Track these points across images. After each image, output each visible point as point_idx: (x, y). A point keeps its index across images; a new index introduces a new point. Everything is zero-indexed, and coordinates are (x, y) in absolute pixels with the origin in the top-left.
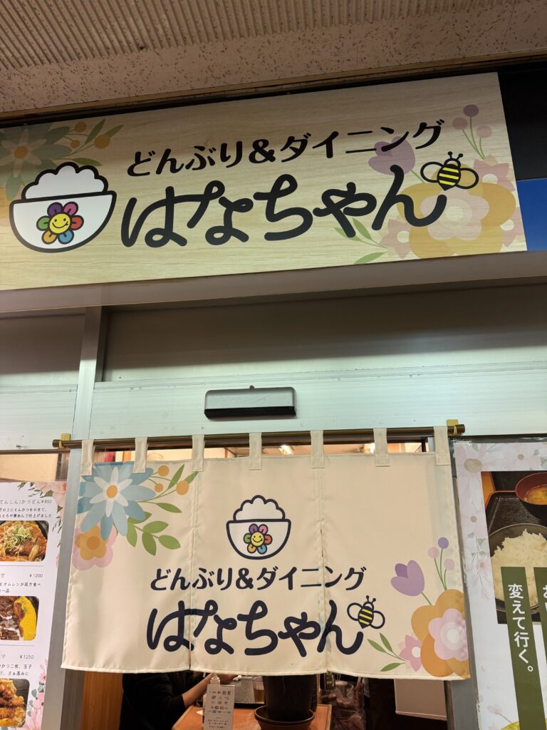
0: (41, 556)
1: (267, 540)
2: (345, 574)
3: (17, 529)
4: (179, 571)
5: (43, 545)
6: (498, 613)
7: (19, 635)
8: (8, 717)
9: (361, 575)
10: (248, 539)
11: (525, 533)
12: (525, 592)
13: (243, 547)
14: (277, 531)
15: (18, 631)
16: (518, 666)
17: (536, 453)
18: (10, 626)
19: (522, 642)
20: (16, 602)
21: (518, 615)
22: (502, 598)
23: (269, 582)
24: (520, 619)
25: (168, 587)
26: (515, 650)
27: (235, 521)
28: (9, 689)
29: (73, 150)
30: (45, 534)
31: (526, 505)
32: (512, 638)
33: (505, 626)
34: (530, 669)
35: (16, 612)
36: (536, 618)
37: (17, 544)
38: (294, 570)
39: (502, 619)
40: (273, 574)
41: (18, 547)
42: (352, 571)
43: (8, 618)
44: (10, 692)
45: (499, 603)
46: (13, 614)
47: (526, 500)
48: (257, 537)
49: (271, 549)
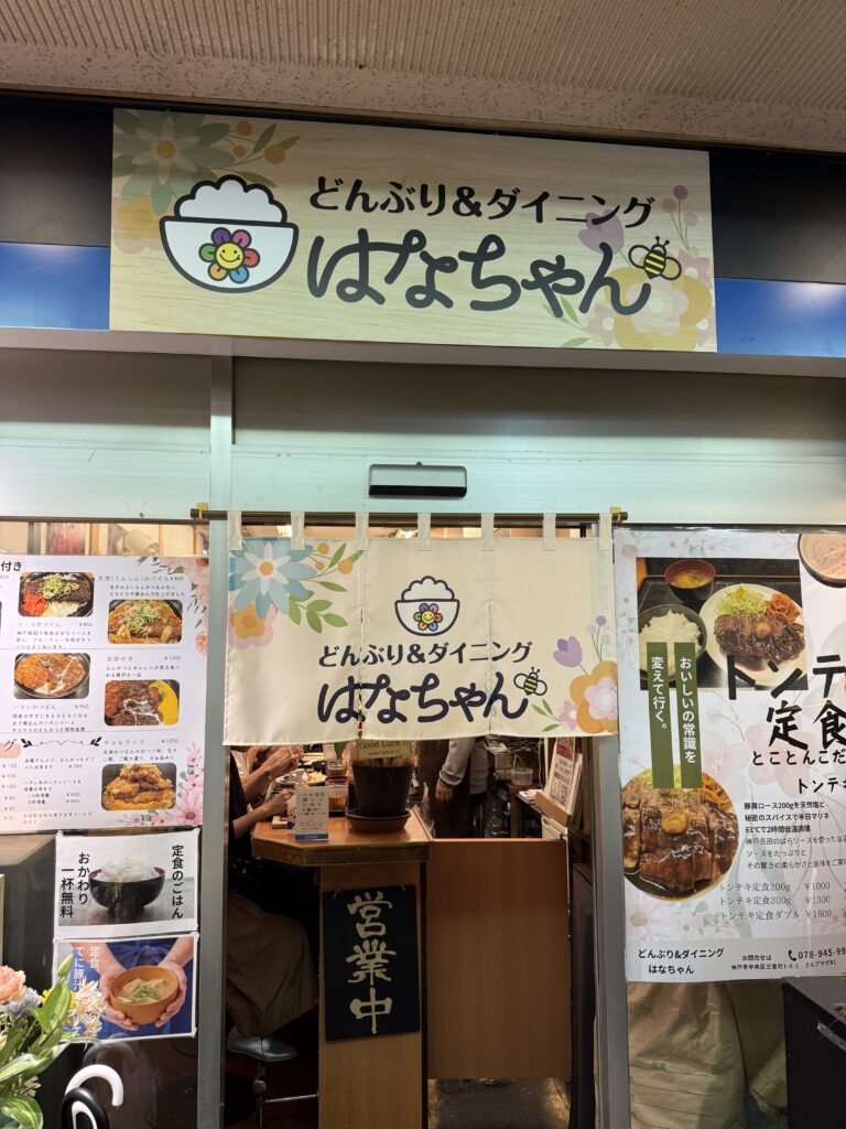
0: (177, 637)
1: (438, 618)
2: (513, 648)
3: (142, 609)
4: (348, 648)
5: (177, 626)
6: (642, 682)
7: (158, 719)
8: (155, 800)
9: (527, 649)
10: (419, 617)
11: (670, 613)
12: (665, 664)
13: (413, 626)
14: (447, 610)
15: (156, 716)
16: (654, 723)
17: (686, 541)
18: (146, 711)
19: (659, 705)
20: (151, 686)
21: (658, 682)
22: (645, 668)
23: (441, 657)
24: (659, 686)
25: (339, 663)
26: (652, 711)
27: (403, 601)
28: (153, 773)
29: (238, 160)
30: (178, 613)
31: (671, 586)
32: (651, 701)
33: (646, 693)
34: (664, 726)
35: (152, 696)
36: (673, 685)
37: (144, 625)
38: (463, 646)
39: (644, 686)
40: (445, 650)
41: (145, 629)
42: (519, 645)
43: (143, 703)
44: (154, 777)
45: (643, 673)
46: (149, 699)
47: (673, 584)
48: (428, 616)
49: (442, 626)
